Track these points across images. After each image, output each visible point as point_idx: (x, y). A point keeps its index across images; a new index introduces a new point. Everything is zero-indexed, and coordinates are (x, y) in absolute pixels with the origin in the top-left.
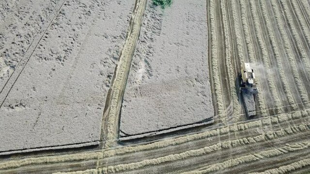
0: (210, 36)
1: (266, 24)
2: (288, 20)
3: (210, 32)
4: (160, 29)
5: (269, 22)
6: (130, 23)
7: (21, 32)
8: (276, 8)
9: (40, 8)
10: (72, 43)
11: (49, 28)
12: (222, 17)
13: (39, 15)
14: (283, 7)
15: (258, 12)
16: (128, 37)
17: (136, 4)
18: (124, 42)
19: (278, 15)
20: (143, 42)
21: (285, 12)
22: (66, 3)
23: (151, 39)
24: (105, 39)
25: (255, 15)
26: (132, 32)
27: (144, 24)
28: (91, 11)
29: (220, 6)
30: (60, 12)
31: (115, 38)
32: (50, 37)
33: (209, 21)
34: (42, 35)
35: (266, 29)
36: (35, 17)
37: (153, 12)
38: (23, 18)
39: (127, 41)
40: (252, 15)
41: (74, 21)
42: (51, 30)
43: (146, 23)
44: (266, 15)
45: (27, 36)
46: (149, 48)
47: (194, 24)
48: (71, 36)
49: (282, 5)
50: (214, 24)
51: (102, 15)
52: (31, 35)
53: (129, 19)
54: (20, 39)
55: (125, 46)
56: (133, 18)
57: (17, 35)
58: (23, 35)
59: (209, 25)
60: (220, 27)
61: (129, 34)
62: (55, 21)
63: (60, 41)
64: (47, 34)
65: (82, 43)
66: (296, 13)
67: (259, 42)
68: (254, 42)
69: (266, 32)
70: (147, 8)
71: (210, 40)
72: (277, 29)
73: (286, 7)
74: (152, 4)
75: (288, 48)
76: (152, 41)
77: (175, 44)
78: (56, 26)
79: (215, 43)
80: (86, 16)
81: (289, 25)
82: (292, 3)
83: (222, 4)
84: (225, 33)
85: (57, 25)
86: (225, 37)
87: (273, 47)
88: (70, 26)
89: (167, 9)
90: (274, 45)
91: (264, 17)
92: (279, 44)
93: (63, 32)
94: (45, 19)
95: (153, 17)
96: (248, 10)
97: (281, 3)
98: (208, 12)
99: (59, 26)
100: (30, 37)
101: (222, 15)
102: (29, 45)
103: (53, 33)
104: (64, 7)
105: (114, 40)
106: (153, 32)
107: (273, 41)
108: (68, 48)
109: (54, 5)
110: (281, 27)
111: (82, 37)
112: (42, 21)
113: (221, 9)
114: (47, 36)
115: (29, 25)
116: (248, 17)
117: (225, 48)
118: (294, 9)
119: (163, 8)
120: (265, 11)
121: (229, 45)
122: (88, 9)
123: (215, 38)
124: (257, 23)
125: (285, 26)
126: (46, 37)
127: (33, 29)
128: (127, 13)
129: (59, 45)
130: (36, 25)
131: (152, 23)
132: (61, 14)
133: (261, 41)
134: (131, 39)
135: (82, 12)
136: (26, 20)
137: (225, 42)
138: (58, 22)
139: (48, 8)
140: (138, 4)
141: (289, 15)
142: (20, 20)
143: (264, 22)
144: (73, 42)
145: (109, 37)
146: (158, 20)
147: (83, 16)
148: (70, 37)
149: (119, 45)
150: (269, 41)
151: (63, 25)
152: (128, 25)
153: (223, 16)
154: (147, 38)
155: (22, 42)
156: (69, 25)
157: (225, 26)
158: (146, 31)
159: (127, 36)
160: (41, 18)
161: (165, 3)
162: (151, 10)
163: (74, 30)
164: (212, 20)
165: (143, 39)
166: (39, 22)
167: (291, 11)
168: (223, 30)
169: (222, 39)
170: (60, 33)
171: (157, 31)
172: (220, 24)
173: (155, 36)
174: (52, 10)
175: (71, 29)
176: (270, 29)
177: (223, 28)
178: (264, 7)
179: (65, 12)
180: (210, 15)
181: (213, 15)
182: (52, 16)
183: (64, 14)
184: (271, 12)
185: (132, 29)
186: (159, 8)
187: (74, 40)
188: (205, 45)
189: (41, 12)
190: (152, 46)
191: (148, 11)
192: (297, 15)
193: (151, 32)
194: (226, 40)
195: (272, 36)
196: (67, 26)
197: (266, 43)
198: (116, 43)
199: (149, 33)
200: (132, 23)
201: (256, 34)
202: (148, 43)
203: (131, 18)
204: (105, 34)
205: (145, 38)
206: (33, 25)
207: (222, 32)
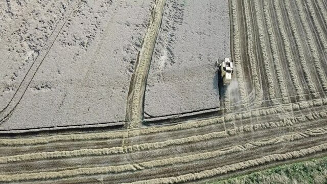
0: (232, 26)
2: (310, 13)
3: (232, 23)
4: (182, 19)
5: (291, 15)
6: (152, 12)
7: (44, 18)
8: (299, 1)
10: (94, 30)
11: (71, 15)
12: (244, 9)
13: (61, 3)
15: (280, 5)
16: (150, 25)
18: (146, 30)
19: (301, 8)
20: (165, 30)
21: (307, 5)
23: (173, 28)
24: (127, 27)
25: (277, 8)
26: (154, 21)
31: (137, 26)
32: (73, 24)
33: (231, 12)
34: (65, 21)
35: (288, 21)
36: (57, 4)
37: (175, 2)
38: (45, 5)
39: (149, 29)
40: (274, 7)
41: (96, 9)
42: (73, 17)
43: (167, 12)
44: (288, 8)
45: (50, 22)
46: (172, 36)
47: (216, 14)
48: (93, 23)
50: (236, 15)
51: (124, 4)
52: (54, 22)
53: (151, 9)
54: (43, 25)
55: (147, 34)
56: (155, 8)
57: (40, 21)
58: (46, 22)
60: (242, 18)
61: (151, 22)
62: (77, 9)
63: (82, 28)
65: (104, 30)
66: (318, 7)
67: (281, 34)
68: (276, 34)
69: (288, 24)
71: (232, 30)
72: (299, 22)
75: (310, 40)
76: (175, 30)
77: (197, 33)
78: (78, 14)
79: (237, 32)
80: (108, 5)
81: (311, 17)
84: (247, 24)
85: (79, 12)
86: (246, 28)
87: (295, 38)
88: (92, 13)
90: (297, 36)
91: (286, 10)
92: (301, 35)
93: (85, 19)
94: (67, 7)
95: (174, 7)
96: (270, 3)
98: (230, 3)
99: (81, 13)
101: (244, 7)
103: (76, 20)
105: (137, 28)
106: (175, 21)
107: (296, 32)
108: (91, 34)
110: (304, 20)
111: (104, 25)
112: (64, 8)
113: (243, 1)
114: (69, 22)
115: (51, 12)
116: (271, 9)
117: (247, 38)
118: (317, 2)
120: (287, 4)
121: (251, 36)
123: (237, 28)
124: (279, 15)
125: (307, 19)
126: (69, 24)
127: (55, 16)
128: (148, 2)
129: (81, 32)
130: (59, 12)
131: (173, 13)
132: (82, 2)
133: (283, 32)
134: (153, 28)
135: (104, 1)
136: (48, 7)
137: (247, 33)
138: (80, 10)
141: (311, 8)
142: (42, 7)
143: (286, 15)
144: (96, 29)
145: (131, 25)
146: (180, 10)
147: (105, 4)
149: (141, 33)
150: (291, 32)
151: (86, 12)
152: (150, 14)
153: (245, 8)
154: (169, 27)
155: (45, 27)
157: (247, 18)
158: (168, 20)
159: (149, 25)
160: (63, 6)
163: (96, 18)
164: (233, 11)
165: (165, 28)
166: (61, 9)
167: (314, 4)
169: (244, 29)
170: (82, 20)
171: (178, 20)
172: (242, 14)
173: (176, 25)
175: (93, 16)
176: (292, 21)
177: (245, 19)
180: (232, 6)
181: (235, 7)
182: (74, 4)
183: (86, 2)
184: (294, 4)
185: (154, 18)
187: (96, 27)
188: (227, 34)
190: (174, 34)
192: (319, 8)
193: (173, 21)
194: (248, 31)
195: (294, 28)
196: (90, 13)
197: (288, 34)
198: (138, 31)
199: (171, 23)
200: (154, 13)
201: (278, 25)
202: (170, 32)
203: (153, 8)
204: (128, 22)
205: (167, 27)
206: (56, 12)
207: (244, 22)
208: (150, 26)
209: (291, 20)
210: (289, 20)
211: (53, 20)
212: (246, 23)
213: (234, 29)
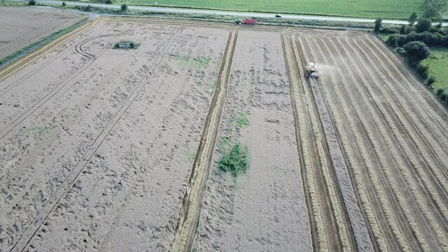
0: (313, 224)
1: (398, 201)
2: (430, 195)
3: (312, 217)
4: (232, 213)
5: (402, 198)
6: (184, 202)
8: (407, 173)
9: (44, 179)
10: (85, 241)
11: (51, 214)
12: (327, 190)
13: (40, 191)
14: (417, 172)
15: (382, 182)
16: (180, 227)
17: (193, 169)
18: (171, 237)
19: (414, 186)
20: (205, 236)
21: (422, 181)
22: (85, 169)
23: (218, 231)
24: (141, 232)
25: (378, 187)
26: (186, 218)
27: (206, 203)
28: (123, 182)
29: (322, 172)
30: (74, 186)
31: (158, 230)
32: (50, 231)
33: (308, 198)
34: (38, 226)
35: (400, 210)
36: (33, 194)
37: (220, 183)
38: (14, 197)
39: (177, 235)
40: (374, 186)
41: (93, 200)
42: (53, 218)
43: (208, 202)
44: (394, 187)
45: (12, 228)
46: (215, 247)
47: (286, 202)
48: (85, 228)
49: (415, 169)
50: (316, 201)
51: (140, 189)
52: (20, 228)
53: (183, 196)
55: (174, 246)
56: (188, 193)
58: (5, 228)
59: (309, 205)
60: (327, 208)
61: (182, 221)
62: (63, 201)
63: (65, 239)
64: (46, 224)
65: (101, 241)
66: (440, 183)
67: (395, 235)
68: (387, 235)
69: (402, 218)
70: (210, 176)
71: (314, 231)
72: (418, 212)
73: (421, 172)
74: (217, 170)
75: (445, 246)
76: (220, 235)
77: (257, 239)
78: (64, 210)
79: (324, 237)
80: (115, 191)
81: (434, 202)
82: (429, 166)
83: (324, 168)
84: (337, 218)
85: (67, 207)
86: (337, 226)
87: (420, 245)
88: (86, 209)
89: (241, 178)
90: (422, 240)
91: (393, 190)
92: (428, 238)
93: (73, 220)
94: (48, 199)
95: (219, 191)
96: (365, 179)
97: (413, 166)
98: (305, 180)
99: (69, 209)
100: (17, 230)
101: (327, 187)
102: (12, 246)
103: (57, 222)
104: (82, 177)
105: (157, 234)
106: (221, 218)
107: (418, 233)
108: (78, 251)
109: (67, 173)
110: (424, 207)
111: (103, 230)
112: (43, 201)
113: (324, 177)
114: (46, 228)
115: (20, 208)
116: (369, 190)
117: (342, 247)
118: (435, 175)
119: (235, 175)
120: (392, 179)
121: (347, 241)
122: (117, 180)
123: (322, 227)
124: (384, 199)
125: (429, 205)
126: (44, 231)
127: (25, 216)
128: (179, 184)
129: (63, 246)
130: (32, 208)
131: (218, 202)
132: (75, 189)
133: (397, 231)
134: (185, 231)
135: (109, 185)
136: (17, 199)
137: (339, 236)
138: (69, 203)
139: (56, 179)
140: (196, 169)
141: (430, 186)
142: (8, 199)
143: (394, 198)
144: (87, 239)
145: (149, 229)
146: (228, 196)
147: (109, 190)
148: (83, 230)
149: (164, 243)
150: (410, 231)
151: (76, 207)
152: (181, 206)
153: (329, 189)
154: (211, 229)
156: (85, 207)
157: (334, 207)
158: (210, 216)
159: (177, 227)
160: (42, 196)
161: (237, 167)
162: (217, 178)
163: (92, 216)
164: (312, 195)
165: (204, 232)
166: (37, 202)
167: (432, 179)
168: (334, 214)
169: (334, 230)
170: (68, 222)
171: (226, 215)
172: (326, 202)
173: (223, 226)
174: (62, 182)
175: (87, 214)
176: (407, 210)
177: (333, 210)
178: (388, 172)
179: (83, 185)
180: (309, 187)
181: (313, 188)
182: (60, 193)
183: (80, 188)
184: (402, 181)
185: (187, 214)
186: (228, 175)
187: (89, 235)
188: (307, 241)
189: (45, 186)
190: (219, 245)
191: (211, 182)
192: (442, 186)
193: (217, 218)
194: (340, 232)
195: (413, 224)
196: (82, 209)
197: (406, 235)
198: (158, 241)
199: (214, 220)
200: (186, 202)
201: (387, 219)
202: (213, 239)
203: (186, 194)
204: (143, 222)
205: (207, 229)
206: (27, 209)
207: (331, 215)
208: (179, 230)
209: (404, 208)
210: (402, 209)
211: (19, 224)
212: (335, 217)
213: (316, 229)
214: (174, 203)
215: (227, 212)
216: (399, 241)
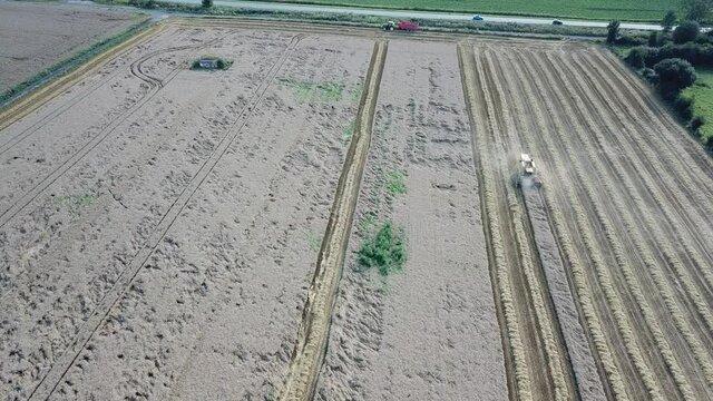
0: (508, 350)
1: (643, 316)
2: (694, 305)
3: (506, 339)
4: (380, 333)
5: (649, 311)
6: (304, 315)
7: (26, 343)
8: (659, 272)
9: (85, 276)
10: (151, 375)
11: (97, 332)
12: (531, 297)
13: (80, 296)
14: (674, 270)
15: (617, 284)
16: (299, 354)
17: (319, 263)
18: (285, 371)
19: (668, 291)
20: (337, 368)
21: (682, 283)
22: (150, 262)
23: (358, 360)
24: (238, 362)
25: (611, 292)
26: (307, 340)
27: (339, 316)
28: (208, 282)
29: (522, 267)
30: (132, 288)
31: (264, 358)
32: (96, 359)
33: (501, 309)
34: (77, 350)
35: (646, 329)
36: (69, 300)
37: (361, 285)
38: (39, 304)
39: (294, 366)
40: (604, 292)
41: (163, 310)
42: (101, 338)
43: (343, 314)
44: (637, 292)
45: (37, 353)
46: (354, 386)
47: (465, 316)
48: (150, 354)
49: (672, 265)
50: (512, 314)
51: (235, 294)
52: (49, 353)
53: (302, 304)
54: (16, 366)
55: (289, 383)
56: (311, 301)
57: (12, 353)
58: (26, 353)
59: (502, 321)
60: (530, 325)
61: (301, 344)
62: (116, 312)
63: (119, 371)
64: (90, 348)
65: (176, 374)
66: (709, 286)
67: (637, 370)
68: (625, 370)
69: (649, 342)
70: (345, 274)
71: (510, 362)
72: (674, 332)
73: (681, 269)
74: (356, 264)
76: (361, 367)
77: (420, 375)
78: (117, 326)
79: (524, 372)
80: (197, 296)
81: (701, 317)
82: (693, 260)
83: (525, 262)
84: (546, 342)
85: (121, 322)
86: (546, 354)
87: (677, 384)
88: (151, 324)
89: (394, 277)
90: (680, 378)
91: (635, 297)
92: (689, 373)
93: (132, 342)
94: (92, 308)
95: (360, 298)
96: (590, 278)
97: (668, 259)
98: (495, 281)
99: (125, 325)
100: (45, 357)
101: (529, 291)
102: (38, 382)
103: (106, 345)
104: (143, 274)
105: (262, 364)
106: (362, 340)
107: (675, 366)
108: (140, 390)
109: (121, 268)
110: (685, 325)
111: (179, 359)
112: (84, 311)
113: (525, 276)
114: (89, 353)
115: (49, 323)
116: (596, 298)
117: (553, 387)
118: (703, 274)
119: (384, 273)
120: (634, 280)
121: (562, 379)
122: (200, 278)
123: (523, 356)
124: (621, 312)
125: (693, 322)
126: (86, 358)
127: (56, 335)
128: (297, 286)
129: (116, 383)
130: (68, 323)
131: (357, 315)
132: (134, 293)
133: (641, 364)
134: (306, 361)
135: (187, 287)
136: (44, 308)
137: (549, 371)
138: (124, 315)
139: (105, 277)
140: (323, 262)
141: (694, 291)
142: (29, 309)
143: (637, 311)
144: (154, 371)
145: (249, 356)
146: (374, 305)
147: (187, 296)
148: (147, 358)
149: (275, 379)
150: (662, 364)
151: (135, 321)
152: (299, 320)
153: (534, 295)
154: (347, 358)
155: (20, 372)
156: (149, 321)
157: (541, 323)
158: (345, 338)
159: (295, 354)
160: (83, 304)
161: (387, 260)
162: (356, 277)
163: (161, 336)
164: (506, 305)
165: (337, 362)
166: (75, 314)
167: (698, 281)
168: (540, 335)
169: (540, 360)
170: (123, 344)
171: (371, 336)
172: (528, 315)
173: (368, 353)
174: (113, 282)
175: (153, 333)
176: (658, 330)
177: (539, 328)
178: (628, 269)
179: (147, 287)
180: (501, 292)
181: (508, 294)
182: (112, 297)
183: (141, 292)
184: (649, 283)
185: (309, 332)
186: (374, 272)
187: (157, 365)
188: (499, 378)
189: (87, 287)
190: (360, 383)
191: (348, 283)
193: (356, 341)
194: (551, 363)
195: (667, 352)
196: (146, 324)
197: (655, 369)
198: (265, 375)
199: (352, 343)
200: (308, 315)
201: (625, 344)
202: (351, 373)
203: (308, 302)
204: (240, 346)
205: (341, 358)
206: (59, 324)
207: (537, 338)
208: (297, 358)
209: (653, 327)
210: (649, 328)
211: (48, 348)
212: (542, 340)
213: (513, 358)
214: (289, 316)
215: (372, 331)
216: (644, 378)
